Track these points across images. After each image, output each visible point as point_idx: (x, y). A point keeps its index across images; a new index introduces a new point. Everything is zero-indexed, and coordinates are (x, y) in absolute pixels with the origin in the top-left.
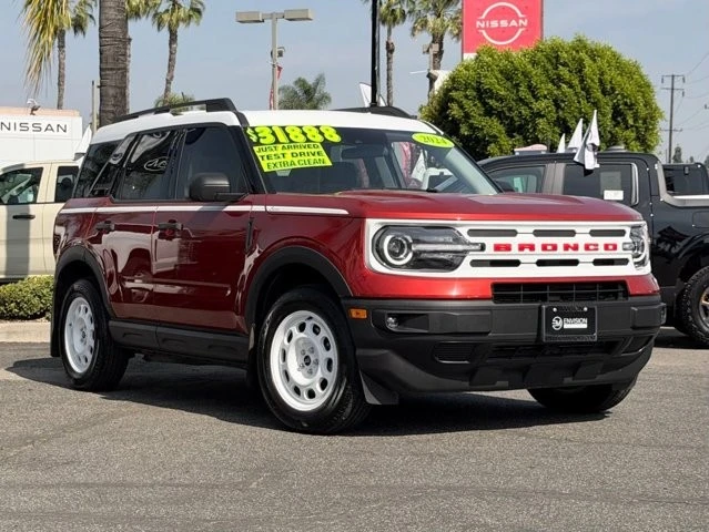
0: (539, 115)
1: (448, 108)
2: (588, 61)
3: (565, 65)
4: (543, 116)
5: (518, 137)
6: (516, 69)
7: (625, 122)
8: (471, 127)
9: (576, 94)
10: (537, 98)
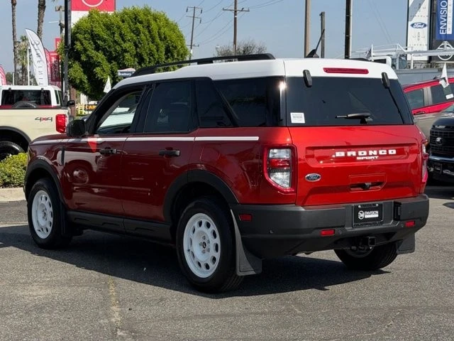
0: (125, 51)
1: (75, 44)
2: (153, 22)
3: (141, 22)
4: (127, 52)
5: (114, 63)
6: (113, 24)
7: (172, 56)
8: (88, 56)
9: (147, 40)
10: (125, 42)
